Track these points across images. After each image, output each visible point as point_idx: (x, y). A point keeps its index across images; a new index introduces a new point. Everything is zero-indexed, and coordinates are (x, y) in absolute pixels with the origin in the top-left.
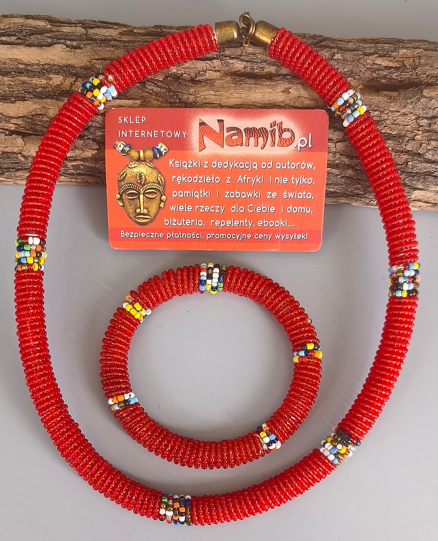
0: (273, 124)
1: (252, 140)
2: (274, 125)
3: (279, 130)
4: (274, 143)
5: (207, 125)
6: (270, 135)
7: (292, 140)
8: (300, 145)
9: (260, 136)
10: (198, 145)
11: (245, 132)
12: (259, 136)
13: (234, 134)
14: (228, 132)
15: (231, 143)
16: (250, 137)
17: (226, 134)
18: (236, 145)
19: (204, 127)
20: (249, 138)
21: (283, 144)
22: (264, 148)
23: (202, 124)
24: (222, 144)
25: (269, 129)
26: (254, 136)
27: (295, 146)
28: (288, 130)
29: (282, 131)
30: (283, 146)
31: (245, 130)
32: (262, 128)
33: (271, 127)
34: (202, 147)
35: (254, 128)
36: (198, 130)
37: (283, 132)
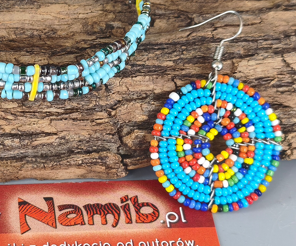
0: (124, 199)
1: (97, 218)
2: (127, 200)
3: (134, 205)
4: (131, 220)
5: (29, 204)
6: (122, 211)
7: (155, 215)
8: (168, 220)
9: (108, 213)
10: (19, 226)
11: (86, 210)
12: (106, 212)
13: (70, 213)
14: (60, 210)
15: (66, 222)
16: (94, 214)
17: (58, 213)
18: (75, 224)
19: (25, 206)
20: (92, 216)
21: (143, 220)
22: (116, 225)
23: (22, 204)
24: (54, 224)
25: (120, 205)
26: (99, 213)
27: (162, 221)
28: (148, 205)
29: (138, 206)
30: (143, 222)
31: (85, 207)
32: (110, 204)
33: (122, 202)
34: (25, 228)
35: (98, 204)
36: (17, 210)
37: (141, 207)
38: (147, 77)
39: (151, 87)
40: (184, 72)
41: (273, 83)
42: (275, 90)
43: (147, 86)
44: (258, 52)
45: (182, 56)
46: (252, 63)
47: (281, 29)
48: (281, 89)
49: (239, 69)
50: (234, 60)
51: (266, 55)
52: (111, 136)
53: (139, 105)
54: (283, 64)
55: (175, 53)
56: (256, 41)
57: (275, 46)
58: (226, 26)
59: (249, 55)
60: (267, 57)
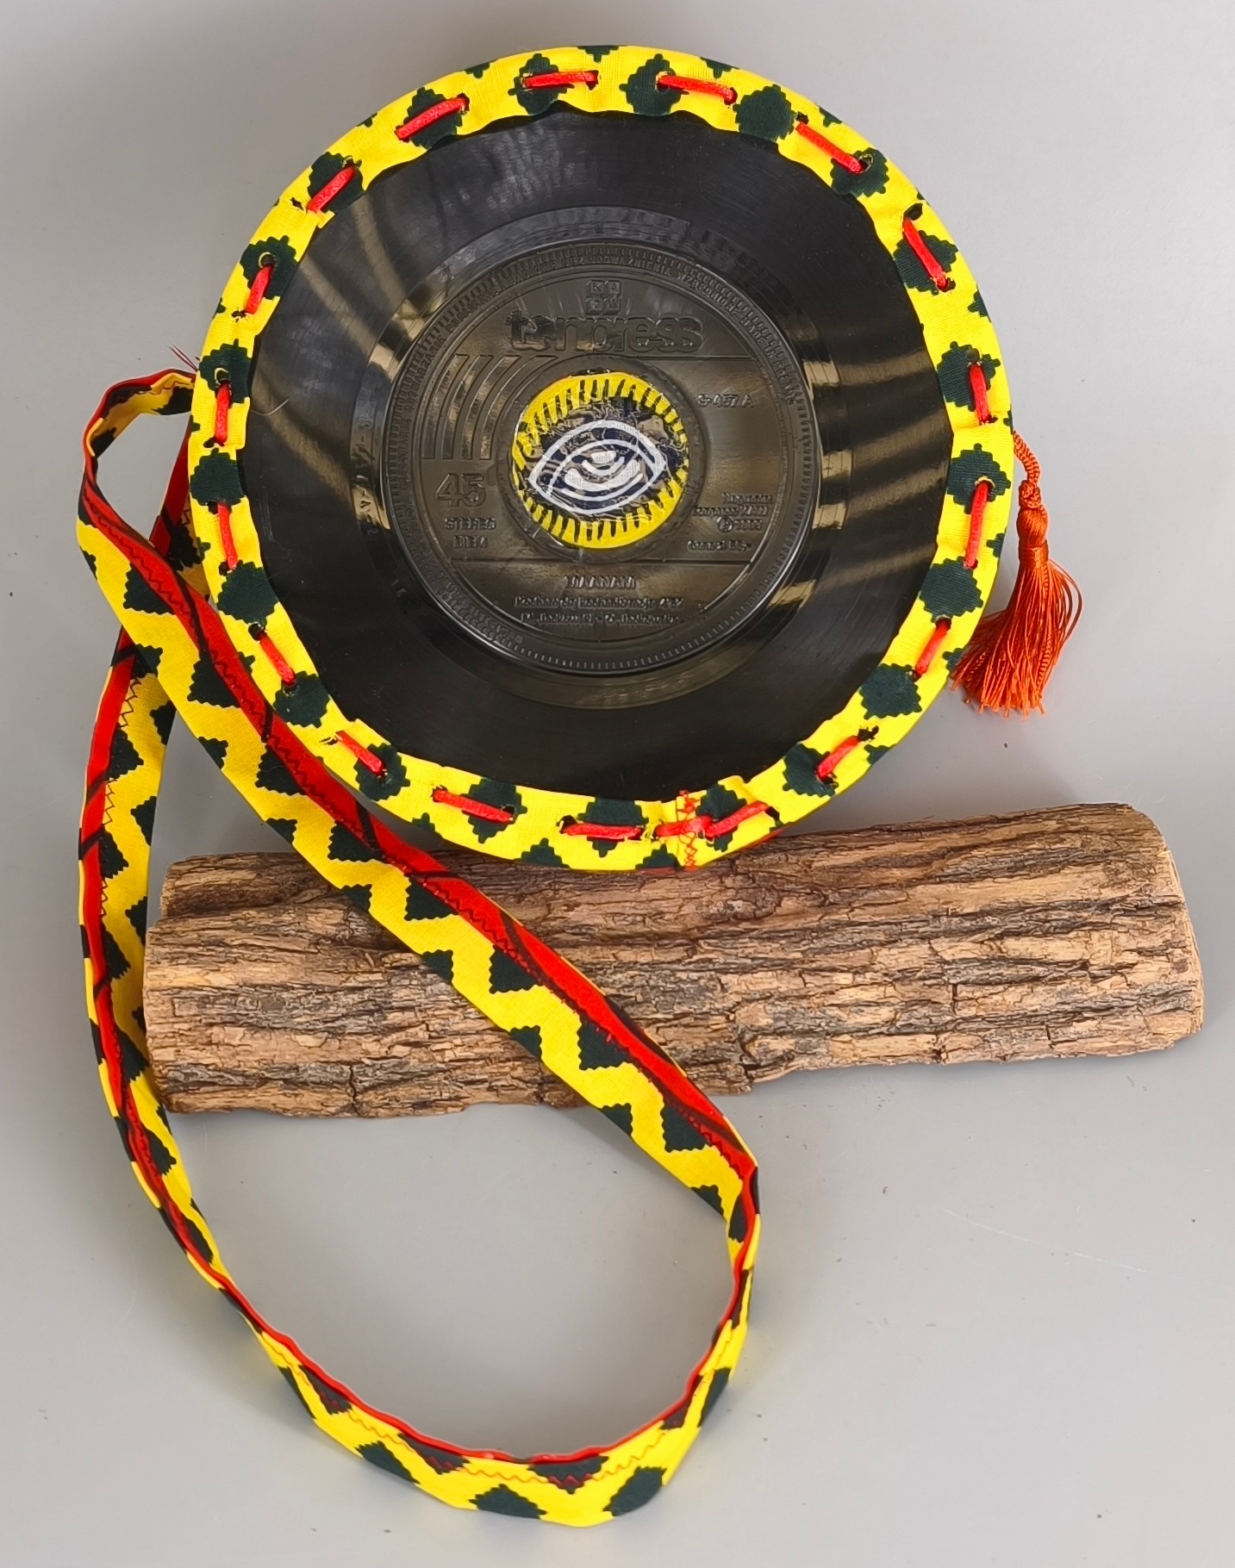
38: (770, 973)
39: (775, 984)
40: (814, 965)
41: (919, 974)
42: (921, 983)
43: (771, 983)
44: (902, 937)
45: (812, 946)
46: (894, 951)
47: (930, 908)
48: (928, 982)
49: (879, 959)
50: (874, 949)
51: (911, 941)
52: (730, 1045)
53: (761, 1006)
54: (929, 952)
55: (804, 942)
56: (900, 923)
57: (921, 930)
58: (865, 905)
59: (890, 942)
60: (912, 944)
